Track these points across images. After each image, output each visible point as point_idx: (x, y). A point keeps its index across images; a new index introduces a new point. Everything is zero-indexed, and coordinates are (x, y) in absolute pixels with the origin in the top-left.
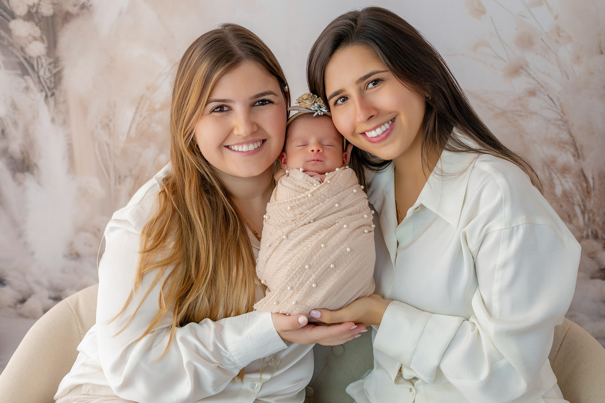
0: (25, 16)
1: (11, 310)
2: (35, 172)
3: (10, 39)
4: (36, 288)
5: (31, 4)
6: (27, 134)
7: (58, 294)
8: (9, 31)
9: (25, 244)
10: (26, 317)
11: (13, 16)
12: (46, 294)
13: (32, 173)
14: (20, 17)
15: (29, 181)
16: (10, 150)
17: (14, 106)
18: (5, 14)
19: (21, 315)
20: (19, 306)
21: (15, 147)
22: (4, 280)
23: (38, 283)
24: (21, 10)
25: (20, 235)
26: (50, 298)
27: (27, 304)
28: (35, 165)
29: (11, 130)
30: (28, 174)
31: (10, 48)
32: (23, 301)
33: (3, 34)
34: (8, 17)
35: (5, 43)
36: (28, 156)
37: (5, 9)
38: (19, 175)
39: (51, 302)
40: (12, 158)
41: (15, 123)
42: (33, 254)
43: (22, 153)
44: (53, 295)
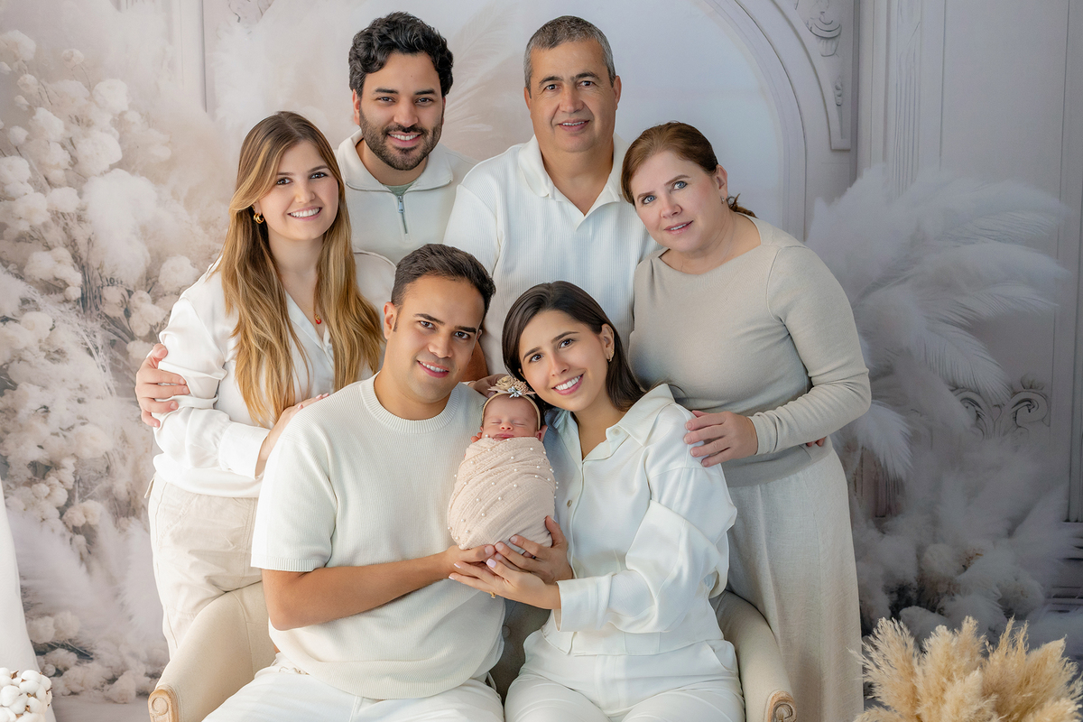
0: (147, 336)
1: (96, 692)
2: (142, 516)
3: (126, 362)
4: (131, 662)
5: (154, 324)
6: (136, 470)
7: (156, 669)
8: (126, 353)
9: (122, 605)
10: (115, 702)
11: (132, 337)
12: (143, 669)
13: (139, 518)
14: (140, 337)
15: (133, 526)
16: (114, 491)
17: (124, 439)
18: (123, 334)
19: (109, 700)
20: (107, 686)
21: (121, 486)
22: (92, 654)
23: (134, 655)
24: (142, 330)
25: (117, 595)
26: (147, 674)
27: (117, 682)
28: (143, 506)
29: (118, 467)
30: (133, 519)
31: (126, 373)
32: (113, 680)
33: (119, 357)
34: (127, 338)
35: (121, 367)
36: (136, 497)
37: (124, 330)
38: (122, 520)
39: (149, 679)
40: (116, 499)
41: (124, 458)
42: (130, 618)
43: (129, 493)
44: (151, 671)
